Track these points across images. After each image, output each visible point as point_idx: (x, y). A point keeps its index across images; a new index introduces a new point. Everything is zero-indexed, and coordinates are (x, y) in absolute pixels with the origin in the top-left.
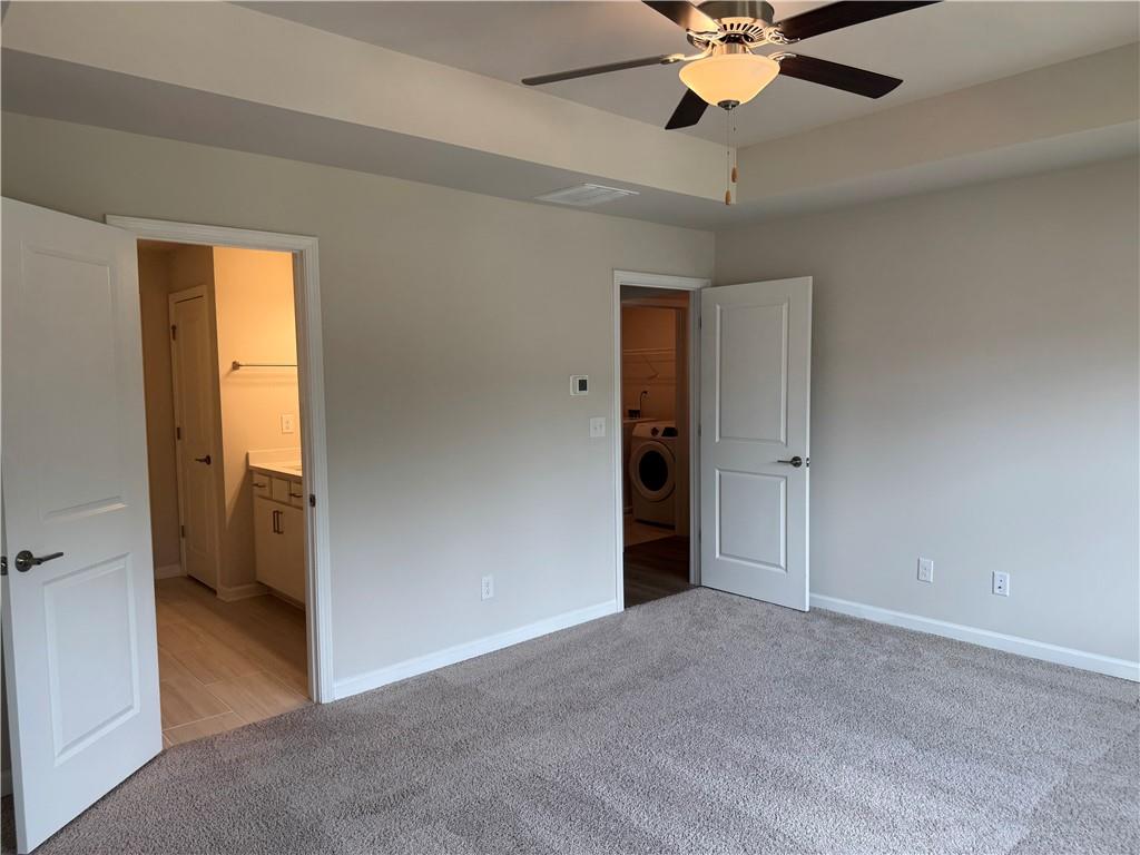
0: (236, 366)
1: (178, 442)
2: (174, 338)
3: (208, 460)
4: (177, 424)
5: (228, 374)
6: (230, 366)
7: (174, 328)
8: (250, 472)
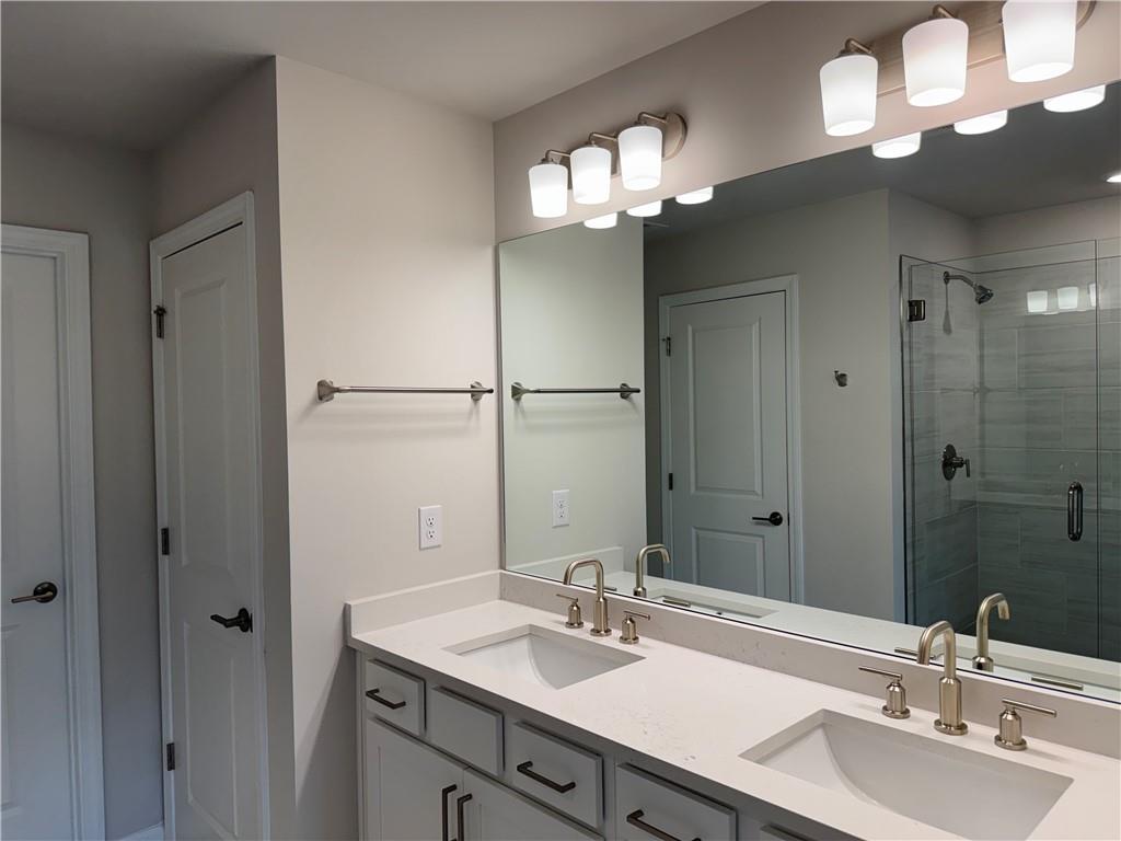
0: (325, 391)
1: (164, 561)
2: (160, 335)
3: (244, 621)
4: (163, 522)
5: (307, 412)
6: (312, 390)
7: (161, 312)
8: (352, 655)
